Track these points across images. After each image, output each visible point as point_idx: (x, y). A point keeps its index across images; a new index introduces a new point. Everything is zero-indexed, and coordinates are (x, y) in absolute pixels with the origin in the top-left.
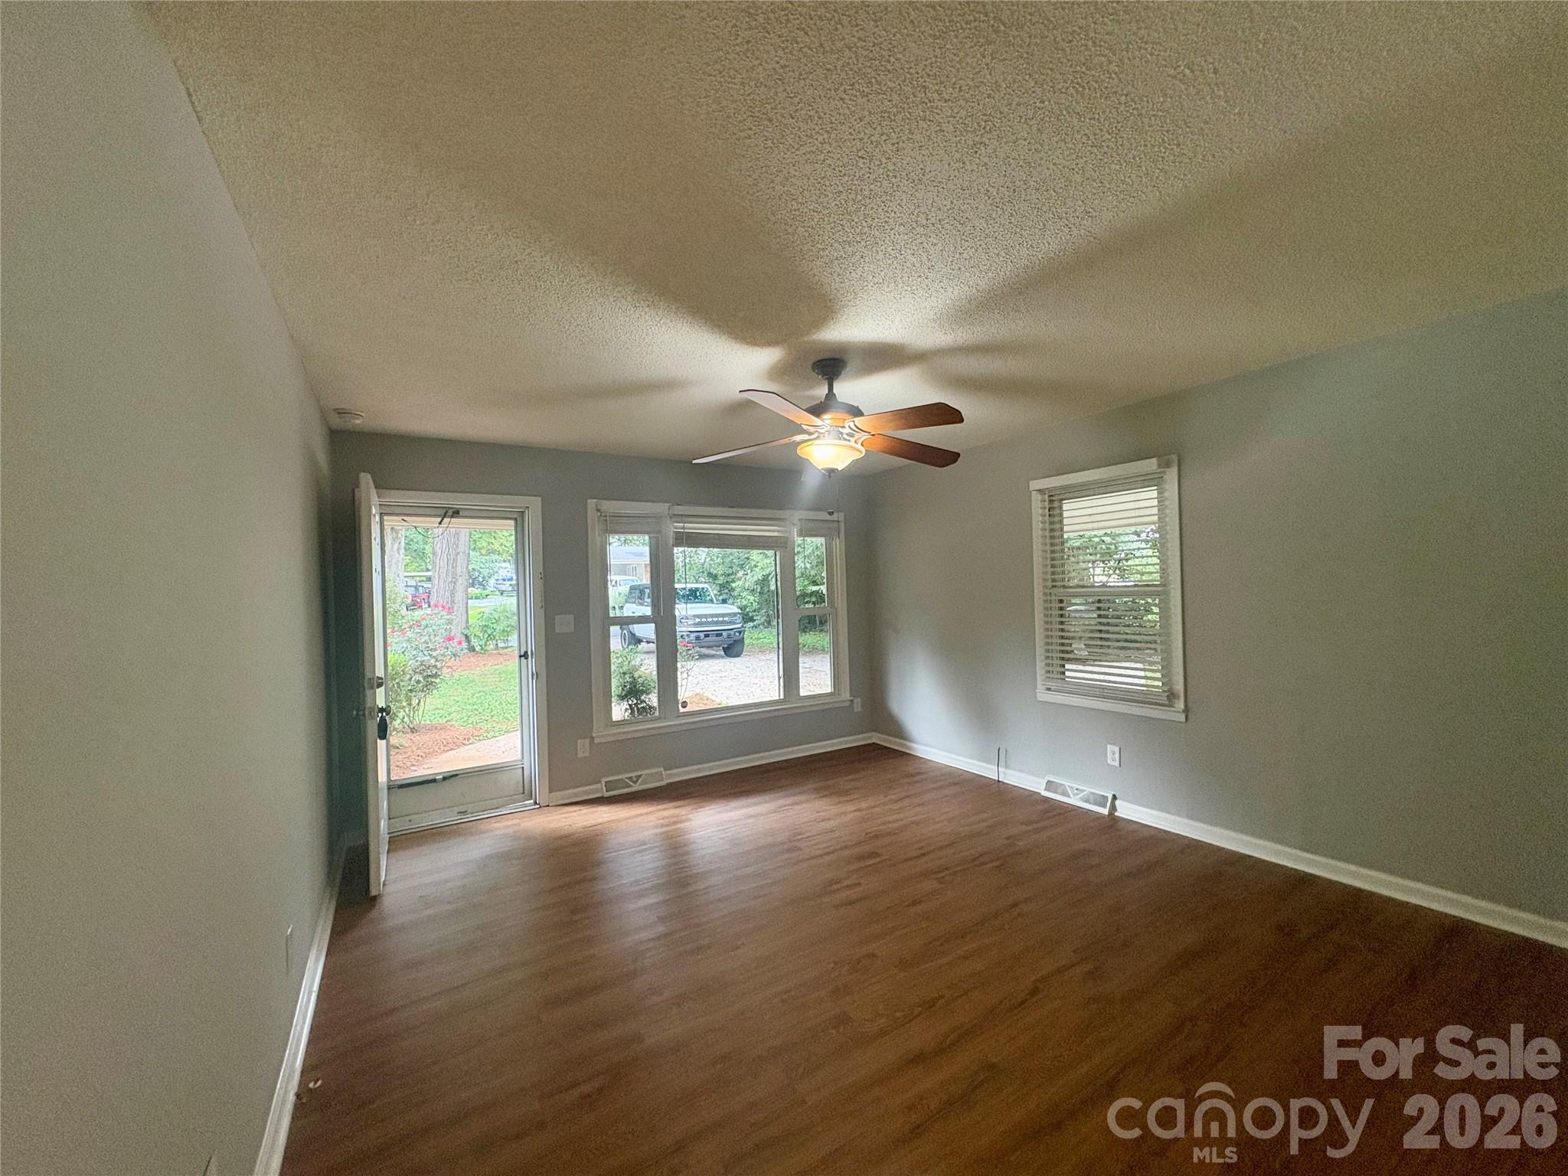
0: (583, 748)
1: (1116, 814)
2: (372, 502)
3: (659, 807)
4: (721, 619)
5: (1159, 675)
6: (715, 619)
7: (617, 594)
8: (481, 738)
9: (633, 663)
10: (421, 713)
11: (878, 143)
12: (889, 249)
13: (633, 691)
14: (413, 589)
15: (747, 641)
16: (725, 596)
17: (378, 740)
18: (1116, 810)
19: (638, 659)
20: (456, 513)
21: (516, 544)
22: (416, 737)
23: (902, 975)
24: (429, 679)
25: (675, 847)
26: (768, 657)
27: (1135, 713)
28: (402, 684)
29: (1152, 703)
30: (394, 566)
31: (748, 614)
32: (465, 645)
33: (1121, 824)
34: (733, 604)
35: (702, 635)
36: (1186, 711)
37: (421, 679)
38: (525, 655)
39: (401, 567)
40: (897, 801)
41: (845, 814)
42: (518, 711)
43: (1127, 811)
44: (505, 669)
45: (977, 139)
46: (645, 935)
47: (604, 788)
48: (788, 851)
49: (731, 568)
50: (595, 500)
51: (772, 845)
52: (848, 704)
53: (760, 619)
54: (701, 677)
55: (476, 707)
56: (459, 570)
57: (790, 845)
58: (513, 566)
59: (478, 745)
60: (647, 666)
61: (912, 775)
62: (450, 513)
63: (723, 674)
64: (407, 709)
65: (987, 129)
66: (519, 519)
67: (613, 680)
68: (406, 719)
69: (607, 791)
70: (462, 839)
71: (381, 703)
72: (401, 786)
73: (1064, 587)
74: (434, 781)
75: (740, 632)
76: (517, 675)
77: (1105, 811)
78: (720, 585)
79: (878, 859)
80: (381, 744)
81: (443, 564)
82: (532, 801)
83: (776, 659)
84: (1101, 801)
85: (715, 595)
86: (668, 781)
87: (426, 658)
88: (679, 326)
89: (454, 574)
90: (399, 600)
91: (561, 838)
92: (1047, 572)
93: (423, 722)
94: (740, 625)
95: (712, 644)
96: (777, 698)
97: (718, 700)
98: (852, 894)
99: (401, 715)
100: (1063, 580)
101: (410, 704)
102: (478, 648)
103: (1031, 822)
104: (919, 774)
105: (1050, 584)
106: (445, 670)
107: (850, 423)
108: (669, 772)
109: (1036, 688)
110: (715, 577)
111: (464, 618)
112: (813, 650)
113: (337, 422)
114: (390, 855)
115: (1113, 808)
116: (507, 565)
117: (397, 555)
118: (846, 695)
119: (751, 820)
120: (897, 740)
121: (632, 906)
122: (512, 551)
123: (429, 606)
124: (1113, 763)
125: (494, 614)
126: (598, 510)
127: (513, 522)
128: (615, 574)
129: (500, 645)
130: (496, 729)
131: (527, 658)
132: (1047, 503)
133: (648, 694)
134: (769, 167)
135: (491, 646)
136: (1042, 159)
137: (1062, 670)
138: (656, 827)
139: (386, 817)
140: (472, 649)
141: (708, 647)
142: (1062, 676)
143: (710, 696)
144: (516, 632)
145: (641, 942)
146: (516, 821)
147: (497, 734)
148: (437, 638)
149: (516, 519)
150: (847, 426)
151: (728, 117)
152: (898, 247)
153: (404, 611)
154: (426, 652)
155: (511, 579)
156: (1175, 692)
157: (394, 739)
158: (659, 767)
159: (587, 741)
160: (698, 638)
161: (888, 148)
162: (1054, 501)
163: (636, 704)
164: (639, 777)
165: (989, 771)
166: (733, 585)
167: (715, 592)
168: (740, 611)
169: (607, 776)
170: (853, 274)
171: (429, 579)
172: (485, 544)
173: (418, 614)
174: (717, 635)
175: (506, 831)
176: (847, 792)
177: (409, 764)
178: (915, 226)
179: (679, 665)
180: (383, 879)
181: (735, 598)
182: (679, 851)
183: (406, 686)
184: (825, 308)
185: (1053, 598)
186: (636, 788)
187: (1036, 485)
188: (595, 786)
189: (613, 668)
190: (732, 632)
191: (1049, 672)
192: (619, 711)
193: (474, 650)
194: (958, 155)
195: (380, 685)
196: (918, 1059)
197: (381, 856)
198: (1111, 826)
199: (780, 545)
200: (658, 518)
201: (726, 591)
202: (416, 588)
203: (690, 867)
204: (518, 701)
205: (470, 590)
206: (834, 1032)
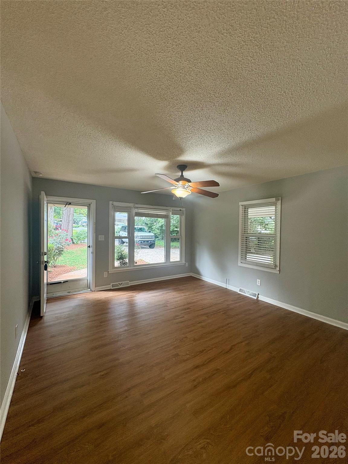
0: (105, 275)
1: (259, 299)
2: (44, 199)
3: (128, 292)
4: (148, 237)
5: (273, 260)
6: (147, 237)
7: (118, 228)
8: (75, 270)
9: (122, 249)
10: (57, 261)
11: (197, 107)
12: (200, 136)
13: (121, 258)
14: (56, 224)
15: (156, 244)
16: (150, 230)
17: (45, 271)
18: (259, 298)
19: (123, 248)
20: (70, 204)
21: (88, 212)
22: (56, 269)
23: (194, 343)
24: (60, 252)
25: (131, 304)
26: (162, 249)
27: (265, 271)
28: (52, 253)
29: (271, 268)
30: (50, 217)
31: (156, 236)
32: (71, 242)
33: (260, 302)
34: (152, 233)
35: (143, 241)
36: (280, 271)
37: (58, 252)
38: (89, 247)
39: (53, 217)
40: (197, 293)
41: (182, 296)
42: (87, 262)
43: (262, 298)
44: (83, 249)
45: (225, 108)
46: (121, 330)
47: (111, 287)
48: (165, 306)
49: (152, 222)
50: (112, 202)
51: (159, 305)
52: (184, 264)
53: (160, 237)
54: (142, 254)
55: (74, 260)
56: (70, 219)
57: (165, 305)
58: (87, 218)
59: (74, 272)
60: (125, 250)
61: (201, 286)
62: (68, 204)
63: (148, 254)
64: (53, 261)
65: (228, 105)
66: (89, 206)
67: (115, 255)
68: (53, 263)
69: (112, 287)
70: (69, 300)
71: (45, 260)
72: (51, 284)
73: (247, 233)
74: (61, 283)
75: (154, 241)
76: (87, 251)
77: (256, 298)
78: (149, 227)
79: (190, 310)
80: (45, 272)
81: (66, 217)
82: (90, 290)
83: (164, 249)
84: (255, 295)
85: (147, 230)
86: (131, 285)
87: (59, 246)
88: (138, 154)
89: (69, 220)
90: (52, 227)
91: (98, 300)
92: (243, 229)
93: (58, 264)
94: (154, 239)
95: (145, 244)
96: (164, 262)
97: (146, 261)
98: (182, 319)
99: (51, 262)
100: (247, 231)
101: (54, 259)
102: (75, 243)
103: (235, 301)
104: (203, 285)
105: (243, 232)
106: (65, 249)
107: (187, 184)
108: (131, 282)
109: (238, 262)
110: (147, 224)
111: (71, 234)
112: (175, 247)
113: (34, 175)
114: (47, 304)
115: (258, 297)
116: (85, 218)
117: (51, 213)
118: (184, 262)
119: (154, 297)
120: (198, 275)
121: (118, 321)
122: (87, 214)
123: (61, 229)
124: (258, 285)
125: (80, 232)
126: (113, 205)
127: (87, 207)
128: (117, 222)
129: (82, 242)
130: (80, 267)
131: (90, 247)
132: (244, 209)
133: (126, 259)
134: (165, 112)
135: (79, 242)
136: (243, 114)
137: (246, 257)
138: (126, 298)
139: (46, 293)
140: (73, 243)
141: (144, 245)
142: (246, 259)
143: (144, 260)
144: (87, 238)
145: (120, 332)
146: (85, 295)
147: (80, 269)
148: (63, 240)
149: (88, 206)
150: (186, 185)
151: (154, 98)
152: (202, 136)
153: (53, 231)
154: (59, 244)
155: (86, 222)
156: (277, 265)
157: (49, 269)
158: (128, 280)
159: (107, 273)
160: (141, 242)
161: (200, 109)
162: (246, 208)
163: (122, 262)
164: (122, 283)
165: (223, 285)
166: (153, 227)
167: (147, 229)
168: (154, 235)
169: (112, 283)
170: (189, 142)
171: (61, 221)
172: (79, 211)
173: (57, 232)
174: (147, 242)
175: (82, 298)
176: (182, 290)
177: (53, 277)
178: (207, 130)
179: (135, 250)
180: (45, 311)
181: (153, 231)
182: (132, 306)
183: (53, 253)
184: (181, 151)
185: (244, 236)
186: (121, 287)
187: (241, 203)
188: (109, 286)
189: (116, 250)
190: (152, 241)
191: (242, 258)
192: (117, 264)
193: (74, 243)
194: (219, 112)
195: (45, 254)
196: (197, 367)
197: (44, 304)
198: (257, 302)
199: (166, 217)
200: (130, 207)
201: (150, 228)
202: (57, 223)
203: (136, 310)
204: (87, 259)
205: (73, 225)
206: (174, 359)
